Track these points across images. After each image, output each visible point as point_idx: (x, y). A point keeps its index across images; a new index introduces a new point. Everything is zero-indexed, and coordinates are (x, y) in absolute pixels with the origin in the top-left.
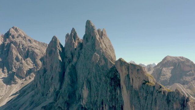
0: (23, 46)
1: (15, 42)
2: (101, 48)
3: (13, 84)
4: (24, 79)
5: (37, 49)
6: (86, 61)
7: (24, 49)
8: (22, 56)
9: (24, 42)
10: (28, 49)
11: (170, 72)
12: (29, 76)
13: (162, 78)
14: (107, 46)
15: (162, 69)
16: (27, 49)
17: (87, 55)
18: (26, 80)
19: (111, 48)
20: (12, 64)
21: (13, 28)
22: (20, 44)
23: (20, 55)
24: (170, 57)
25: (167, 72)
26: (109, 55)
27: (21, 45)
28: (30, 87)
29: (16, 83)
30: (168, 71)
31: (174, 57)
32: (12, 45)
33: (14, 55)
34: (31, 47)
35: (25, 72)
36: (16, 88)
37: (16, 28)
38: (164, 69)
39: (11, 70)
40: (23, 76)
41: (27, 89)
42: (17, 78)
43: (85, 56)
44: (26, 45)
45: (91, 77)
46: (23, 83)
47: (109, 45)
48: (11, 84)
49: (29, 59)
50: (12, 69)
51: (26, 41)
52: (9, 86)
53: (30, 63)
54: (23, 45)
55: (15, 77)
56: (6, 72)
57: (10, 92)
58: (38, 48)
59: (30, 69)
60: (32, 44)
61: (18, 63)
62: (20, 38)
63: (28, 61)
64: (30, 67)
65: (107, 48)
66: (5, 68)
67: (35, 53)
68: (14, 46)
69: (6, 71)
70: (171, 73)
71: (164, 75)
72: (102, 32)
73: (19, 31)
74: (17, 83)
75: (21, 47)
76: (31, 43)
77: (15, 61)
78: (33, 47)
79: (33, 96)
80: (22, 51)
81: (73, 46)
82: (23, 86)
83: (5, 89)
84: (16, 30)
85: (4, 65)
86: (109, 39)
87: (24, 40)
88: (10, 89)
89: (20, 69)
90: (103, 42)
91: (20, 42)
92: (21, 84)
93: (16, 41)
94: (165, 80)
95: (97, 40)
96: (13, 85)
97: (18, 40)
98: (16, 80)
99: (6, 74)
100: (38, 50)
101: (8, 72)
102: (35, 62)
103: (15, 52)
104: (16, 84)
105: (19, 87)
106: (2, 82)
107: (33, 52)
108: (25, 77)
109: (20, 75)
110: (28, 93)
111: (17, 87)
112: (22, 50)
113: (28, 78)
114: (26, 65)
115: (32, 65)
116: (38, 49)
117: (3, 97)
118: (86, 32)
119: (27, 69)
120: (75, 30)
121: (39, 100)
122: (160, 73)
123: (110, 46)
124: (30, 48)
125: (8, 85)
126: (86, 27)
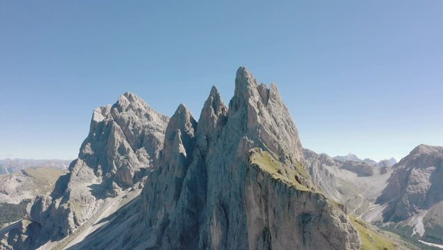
0: (133, 127)
1: (121, 118)
2: (260, 125)
3: (110, 196)
4: (130, 189)
5: (158, 130)
6: (226, 155)
7: (135, 131)
8: (132, 144)
9: (137, 119)
10: (143, 131)
11: (428, 177)
12: (138, 183)
13: (411, 190)
14: (278, 121)
15: (411, 170)
16: (140, 132)
17: (229, 141)
18: (132, 190)
19: (288, 126)
20: (112, 159)
21: (126, 95)
22: (129, 122)
23: (129, 142)
24: (428, 147)
25: (421, 177)
26: (275, 141)
27: (131, 124)
28: (135, 205)
29: (114, 195)
30: (423, 175)
31: (435, 148)
32: (115, 124)
33: (116, 142)
34: (148, 127)
35: (133, 174)
36: (112, 206)
37: (130, 95)
38: (415, 171)
39: (110, 171)
40: (130, 181)
41: (129, 209)
42: (117, 186)
43: (224, 144)
44: (140, 125)
45: (230, 193)
46: (126, 196)
47: (284, 119)
48: (105, 198)
49: (142, 150)
50: (112, 167)
51: (140, 117)
52: (101, 201)
53: (145, 158)
54: (134, 124)
55: (114, 183)
56: (101, 174)
57: (101, 213)
58: (161, 129)
59: (142, 169)
60: (150, 123)
61: (122, 158)
62: (131, 111)
63: (141, 154)
64: (143, 166)
65: (278, 125)
66: (100, 166)
67: (155, 137)
68: (118, 127)
69: (100, 171)
70: (431, 180)
71: (416, 183)
72: (268, 91)
73: (134, 99)
74: (117, 195)
75: (130, 128)
76: (149, 120)
77: (117, 153)
78: (152, 128)
79: (133, 225)
80: (132, 135)
81: (211, 124)
82: (127, 201)
83: (93, 206)
84: (130, 98)
85: (98, 160)
86: (286, 106)
87: (137, 114)
88: (103, 206)
89: (124, 169)
90: (270, 111)
91: (129, 118)
92: (123, 198)
93: (123, 116)
94: (418, 193)
95: (251, 106)
96: (109, 199)
97: (127, 116)
98: (116, 190)
99: (101, 178)
100: (160, 134)
101: (104, 174)
102: (152, 156)
103: (118, 137)
104: (114, 197)
105: (118, 203)
106: (90, 193)
107: (152, 137)
108: (132, 184)
109: (124, 180)
110: (128, 217)
111: (114, 203)
112: (132, 133)
113: (136, 186)
114: (136, 160)
115: (148, 161)
116: (161, 132)
117: (87, 223)
118: (236, 92)
119: (136, 169)
120: (216, 91)
121: (142, 235)
122: (407, 179)
123: (287, 121)
124: (146, 130)
125: (99, 199)
126: (237, 81)
